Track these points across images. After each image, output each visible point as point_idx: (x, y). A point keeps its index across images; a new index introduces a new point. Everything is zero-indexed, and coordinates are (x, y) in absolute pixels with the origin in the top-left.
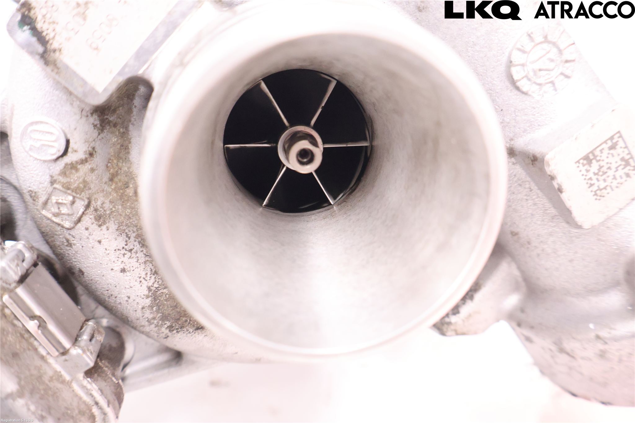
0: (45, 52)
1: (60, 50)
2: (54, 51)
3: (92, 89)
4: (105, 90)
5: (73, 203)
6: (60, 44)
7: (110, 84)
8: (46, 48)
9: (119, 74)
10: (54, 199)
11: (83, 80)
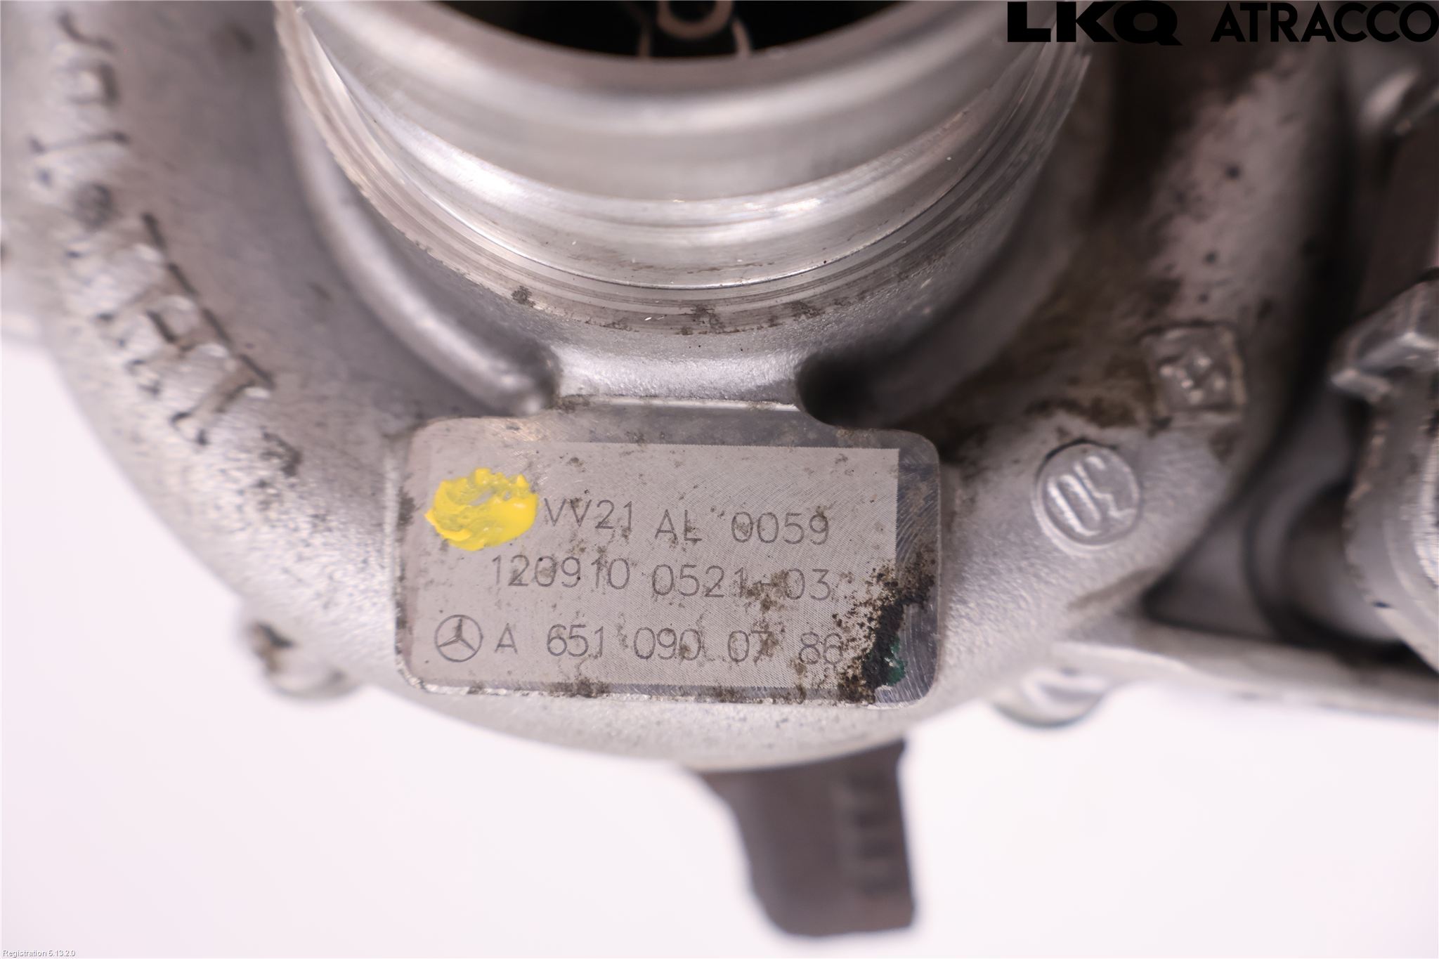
0: (909, 600)
1: (880, 576)
2: (891, 585)
3: (904, 468)
4: (885, 445)
5: (1170, 360)
6: (869, 584)
7: (866, 445)
8: (899, 603)
9: (833, 443)
10: (1196, 397)
11: (901, 497)
